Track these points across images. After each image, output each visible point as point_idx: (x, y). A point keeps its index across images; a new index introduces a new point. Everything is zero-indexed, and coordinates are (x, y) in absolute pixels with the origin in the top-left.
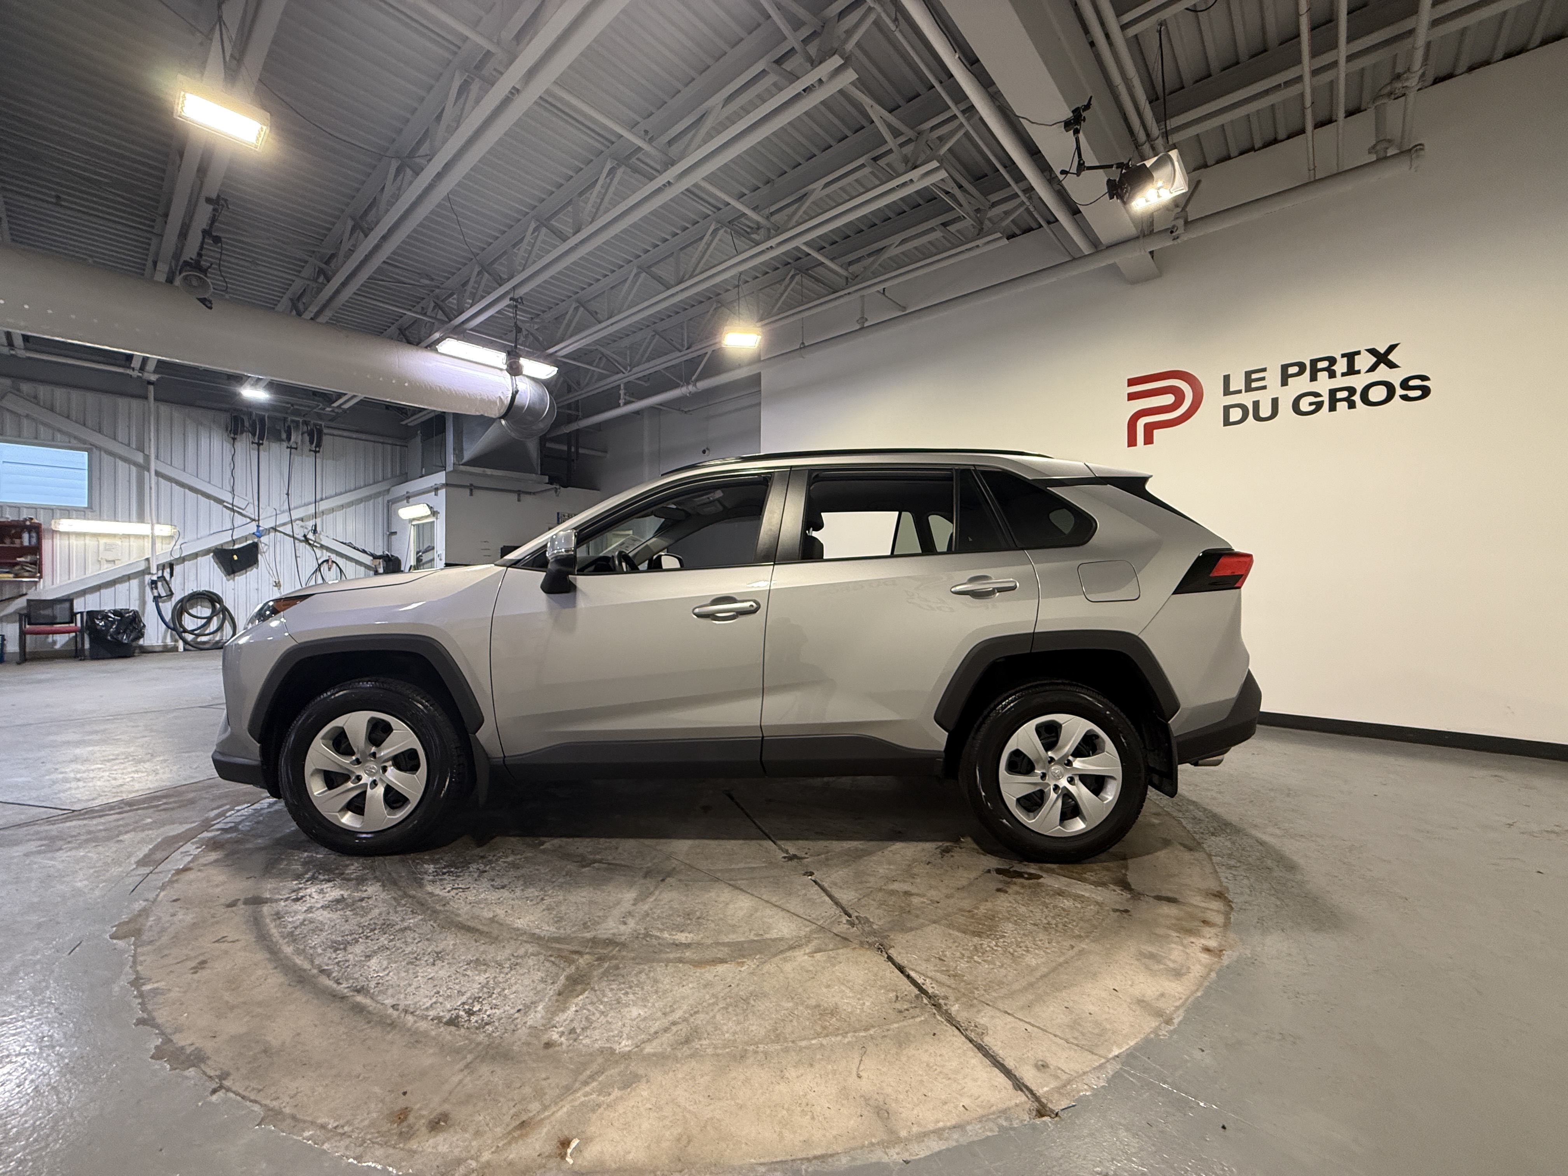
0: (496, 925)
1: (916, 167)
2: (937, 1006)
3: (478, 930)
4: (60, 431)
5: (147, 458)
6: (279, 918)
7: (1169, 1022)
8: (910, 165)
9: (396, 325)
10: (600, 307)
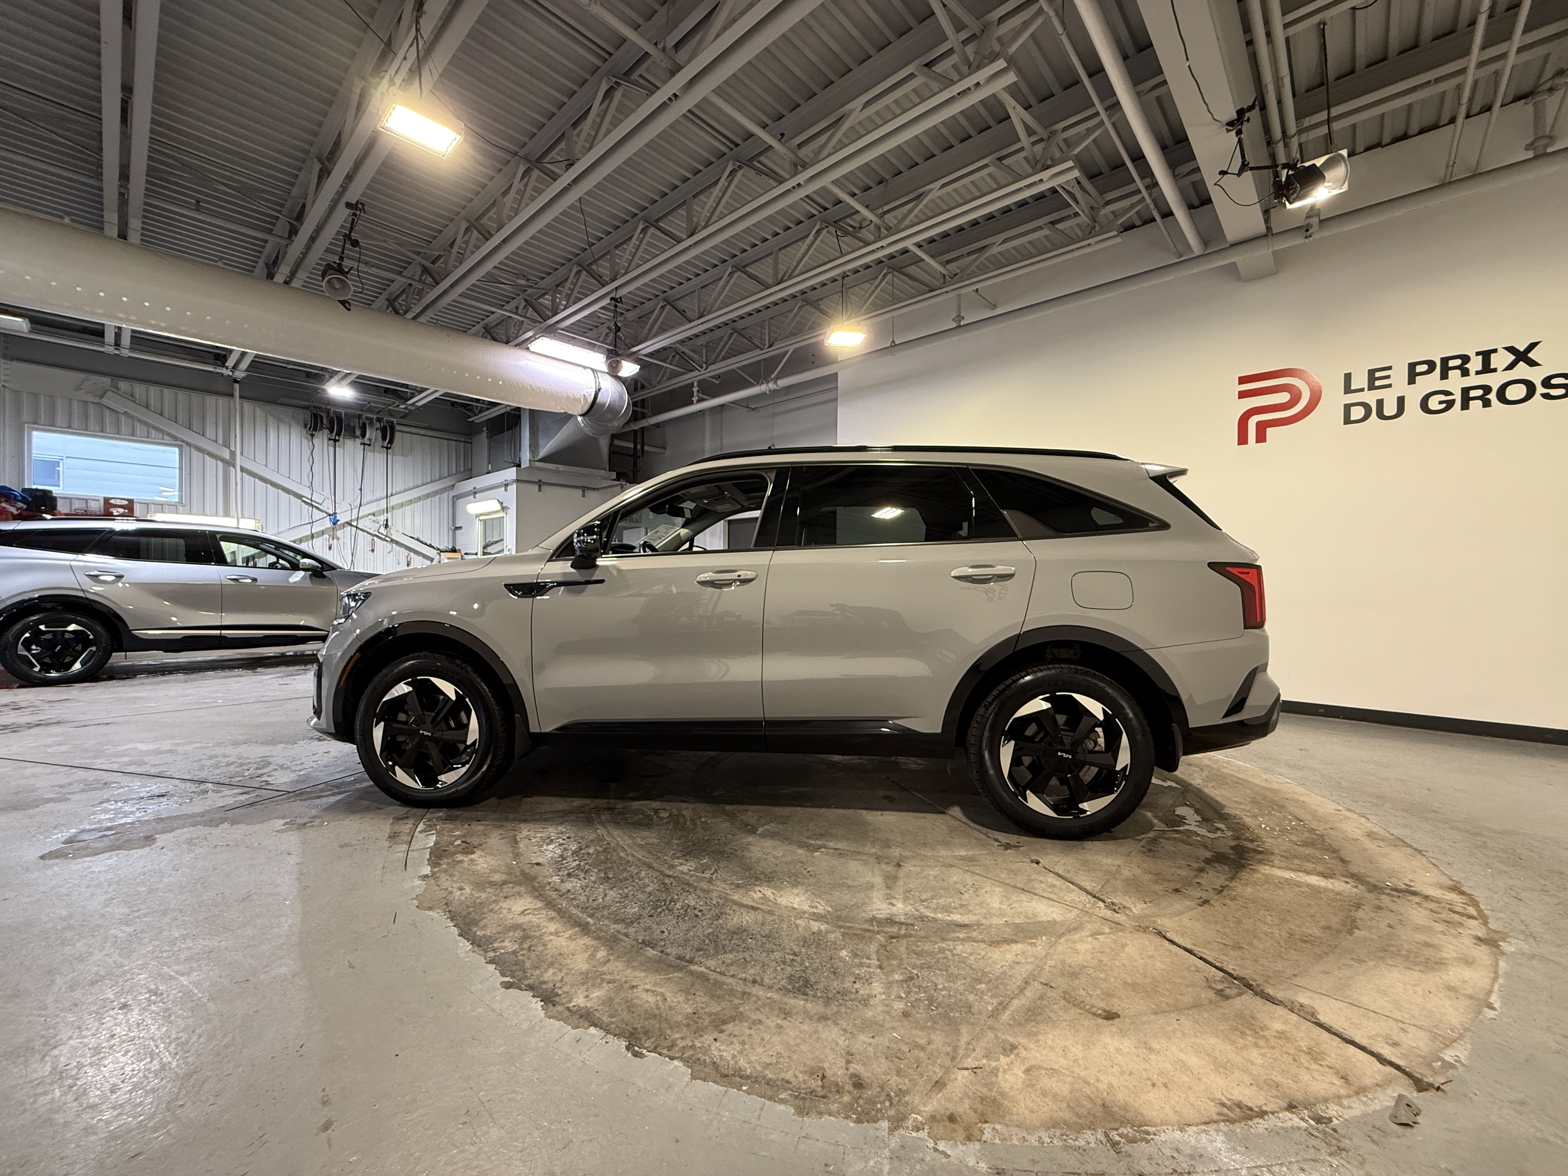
1: (1048, 167)
4: (154, 428)
5: (233, 454)
7: (1489, 1006)
8: (1040, 165)
9: (483, 322)
10: (690, 306)
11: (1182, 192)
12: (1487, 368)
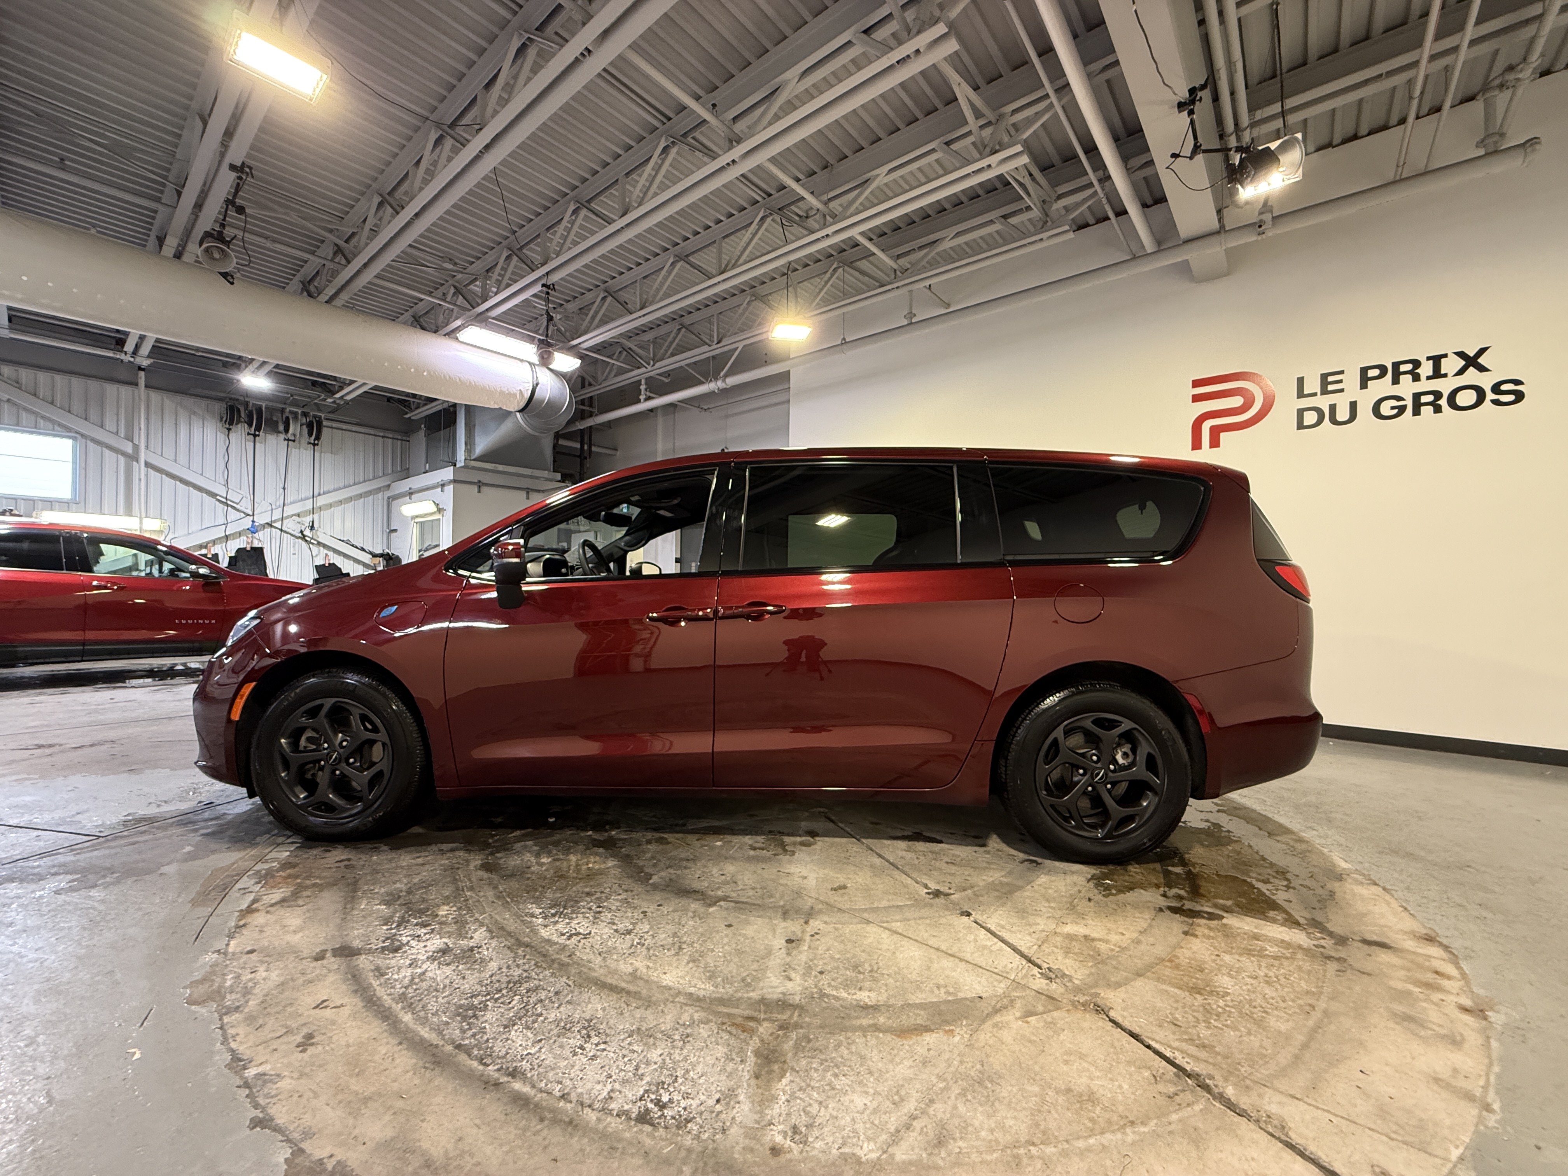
0: (641, 983)
1: (996, 152)
2: (1207, 1088)
3: (623, 989)
4: (43, 417)
5: (136, 447)
6: (382, 975)
7: (1488, 1108)
8: (988, 149)
9: (411, 311)
10: (632, 297)
11: (1135, 186)
12: (1437, 374)
